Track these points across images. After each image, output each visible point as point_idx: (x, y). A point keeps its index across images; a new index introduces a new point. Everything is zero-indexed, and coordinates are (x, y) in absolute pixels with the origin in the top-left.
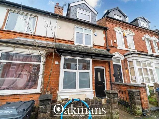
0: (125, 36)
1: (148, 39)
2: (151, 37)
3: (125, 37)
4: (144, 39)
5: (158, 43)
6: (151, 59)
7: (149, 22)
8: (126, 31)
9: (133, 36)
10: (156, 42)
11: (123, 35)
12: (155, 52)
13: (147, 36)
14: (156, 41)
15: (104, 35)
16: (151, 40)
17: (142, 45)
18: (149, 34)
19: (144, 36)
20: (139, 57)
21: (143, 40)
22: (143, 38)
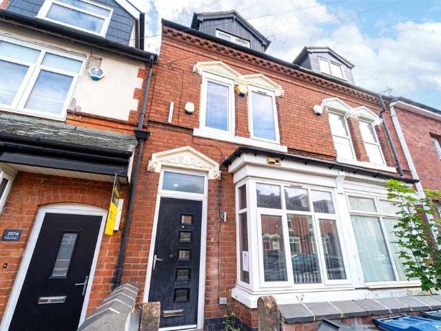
0: (242, 95)
1: (341, 115)
2: (354, 107)
3: (240, 99)
4: (321, 112)
5: (380, 128)
6: (334, 177)
7: (350, 66)
8: (246, 78)
9: (276, 97)
10: (374, 125)
11: (235, 92)
12: (367, 159)
13: (333, 102)
14: (373, 121)
15: (138, 83)
16: (351, 116)
17: (312, 131)
18: (344, 98)
19: (324, 101)
20: (270, 166)
21: (318, 114)
22: (318, 109)
